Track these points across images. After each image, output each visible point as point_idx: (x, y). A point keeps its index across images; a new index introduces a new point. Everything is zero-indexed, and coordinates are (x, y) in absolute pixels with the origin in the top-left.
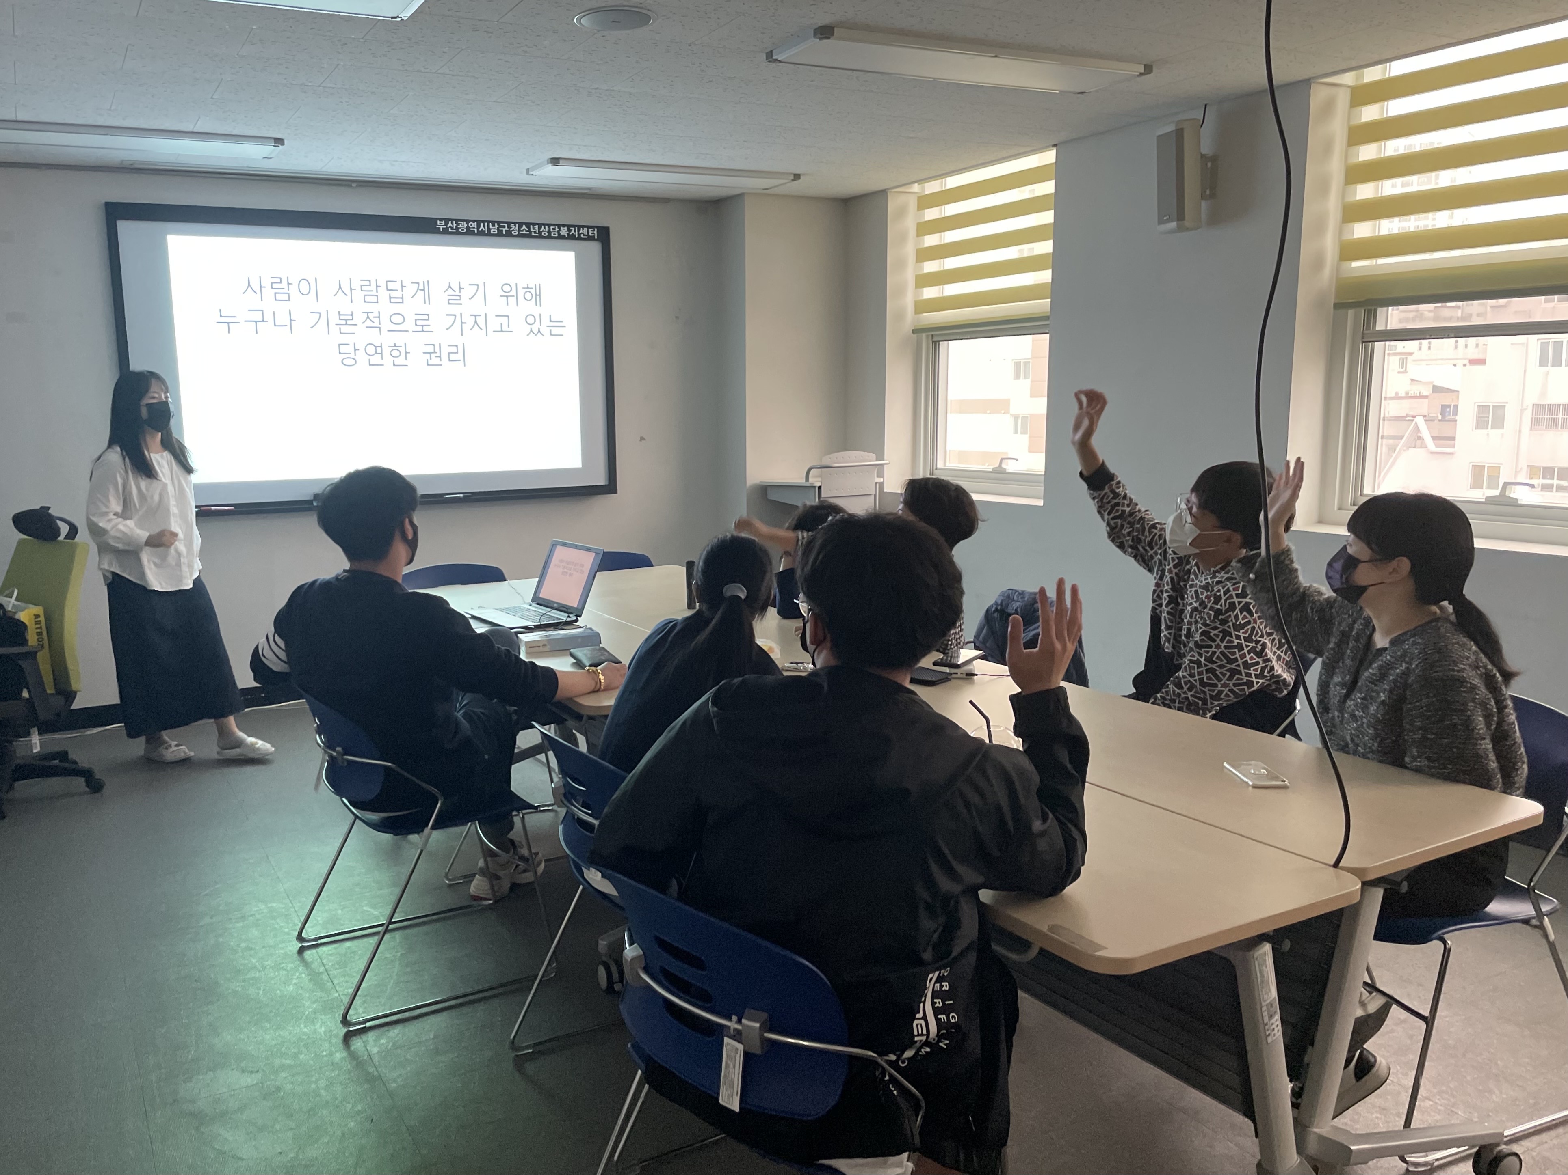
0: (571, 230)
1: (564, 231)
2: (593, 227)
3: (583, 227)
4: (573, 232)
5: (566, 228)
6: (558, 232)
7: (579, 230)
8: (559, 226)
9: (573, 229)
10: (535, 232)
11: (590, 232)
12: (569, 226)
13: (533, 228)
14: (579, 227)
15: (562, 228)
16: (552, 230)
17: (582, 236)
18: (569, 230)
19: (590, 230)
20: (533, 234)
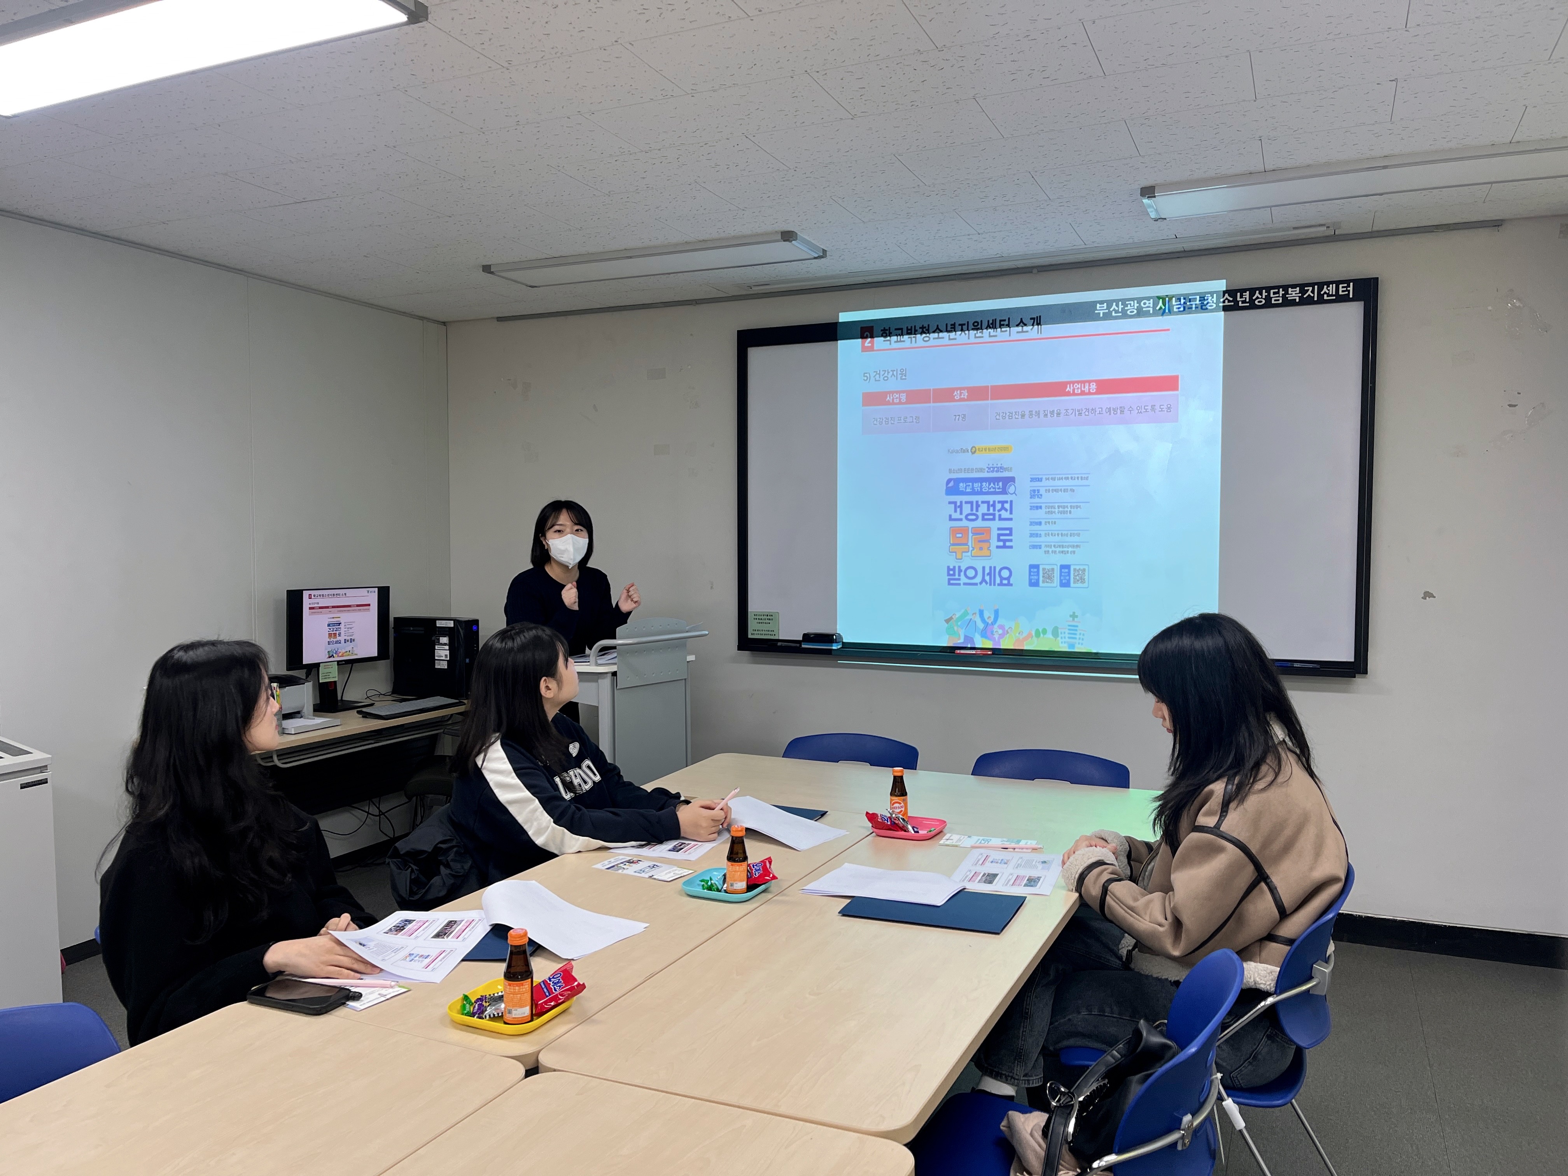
0: (1308, 290)
1: (1294, 294)
2: (1347, 282)
3: (1328, 284)
4: (1309, 293)
5: (1298, 289)
6: (1284, 296)
7: (1320, 290)
8: (1285, 288)
9: (1311, 289)
10: (1243, 302)
11: (1341, 289)
12: (1302, 287)
13: (1241, 297)
14: (1321, 285)
15: (1290, 289)
16: (1272, 295)
17: (1325, 297)
18: (1303, 292)
19: (1341, 286)
20: (1240, 304)
